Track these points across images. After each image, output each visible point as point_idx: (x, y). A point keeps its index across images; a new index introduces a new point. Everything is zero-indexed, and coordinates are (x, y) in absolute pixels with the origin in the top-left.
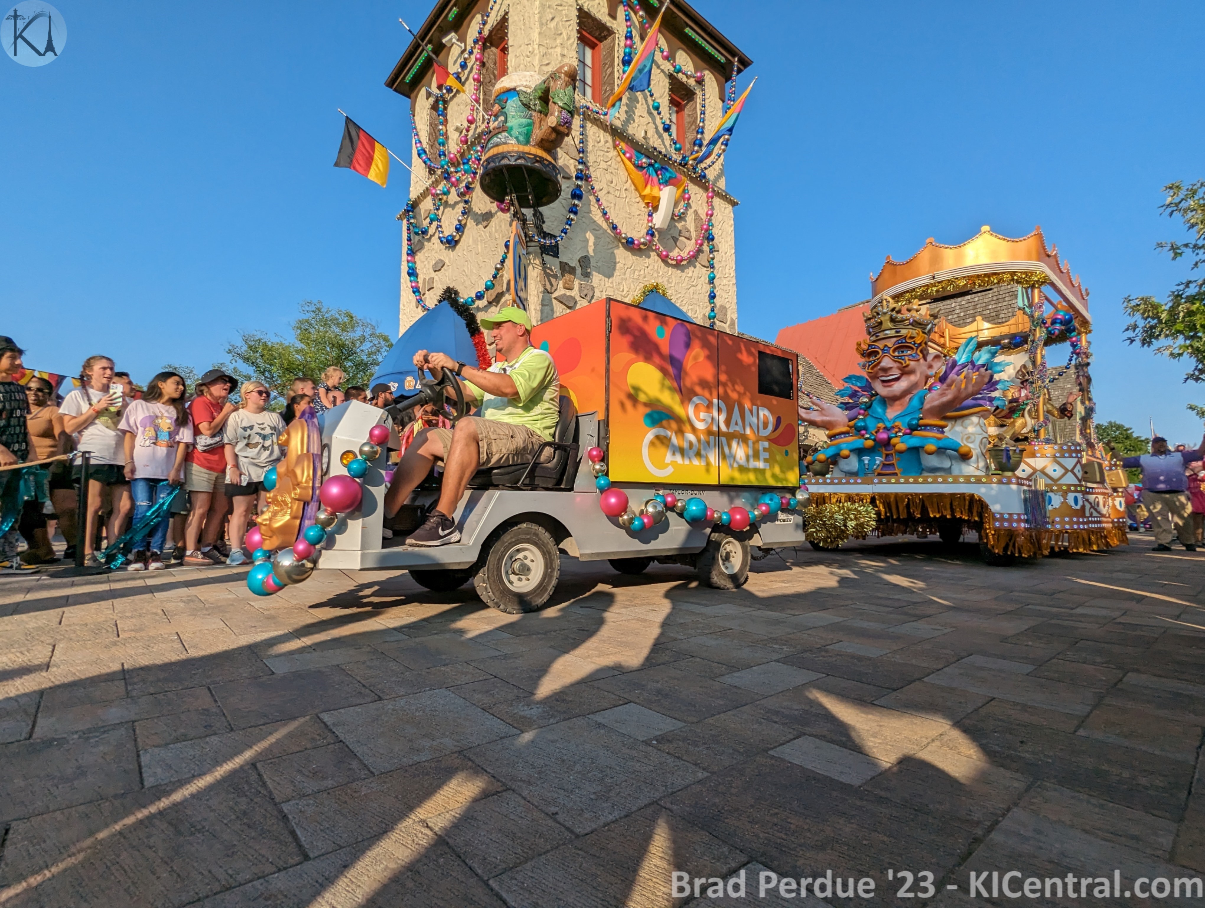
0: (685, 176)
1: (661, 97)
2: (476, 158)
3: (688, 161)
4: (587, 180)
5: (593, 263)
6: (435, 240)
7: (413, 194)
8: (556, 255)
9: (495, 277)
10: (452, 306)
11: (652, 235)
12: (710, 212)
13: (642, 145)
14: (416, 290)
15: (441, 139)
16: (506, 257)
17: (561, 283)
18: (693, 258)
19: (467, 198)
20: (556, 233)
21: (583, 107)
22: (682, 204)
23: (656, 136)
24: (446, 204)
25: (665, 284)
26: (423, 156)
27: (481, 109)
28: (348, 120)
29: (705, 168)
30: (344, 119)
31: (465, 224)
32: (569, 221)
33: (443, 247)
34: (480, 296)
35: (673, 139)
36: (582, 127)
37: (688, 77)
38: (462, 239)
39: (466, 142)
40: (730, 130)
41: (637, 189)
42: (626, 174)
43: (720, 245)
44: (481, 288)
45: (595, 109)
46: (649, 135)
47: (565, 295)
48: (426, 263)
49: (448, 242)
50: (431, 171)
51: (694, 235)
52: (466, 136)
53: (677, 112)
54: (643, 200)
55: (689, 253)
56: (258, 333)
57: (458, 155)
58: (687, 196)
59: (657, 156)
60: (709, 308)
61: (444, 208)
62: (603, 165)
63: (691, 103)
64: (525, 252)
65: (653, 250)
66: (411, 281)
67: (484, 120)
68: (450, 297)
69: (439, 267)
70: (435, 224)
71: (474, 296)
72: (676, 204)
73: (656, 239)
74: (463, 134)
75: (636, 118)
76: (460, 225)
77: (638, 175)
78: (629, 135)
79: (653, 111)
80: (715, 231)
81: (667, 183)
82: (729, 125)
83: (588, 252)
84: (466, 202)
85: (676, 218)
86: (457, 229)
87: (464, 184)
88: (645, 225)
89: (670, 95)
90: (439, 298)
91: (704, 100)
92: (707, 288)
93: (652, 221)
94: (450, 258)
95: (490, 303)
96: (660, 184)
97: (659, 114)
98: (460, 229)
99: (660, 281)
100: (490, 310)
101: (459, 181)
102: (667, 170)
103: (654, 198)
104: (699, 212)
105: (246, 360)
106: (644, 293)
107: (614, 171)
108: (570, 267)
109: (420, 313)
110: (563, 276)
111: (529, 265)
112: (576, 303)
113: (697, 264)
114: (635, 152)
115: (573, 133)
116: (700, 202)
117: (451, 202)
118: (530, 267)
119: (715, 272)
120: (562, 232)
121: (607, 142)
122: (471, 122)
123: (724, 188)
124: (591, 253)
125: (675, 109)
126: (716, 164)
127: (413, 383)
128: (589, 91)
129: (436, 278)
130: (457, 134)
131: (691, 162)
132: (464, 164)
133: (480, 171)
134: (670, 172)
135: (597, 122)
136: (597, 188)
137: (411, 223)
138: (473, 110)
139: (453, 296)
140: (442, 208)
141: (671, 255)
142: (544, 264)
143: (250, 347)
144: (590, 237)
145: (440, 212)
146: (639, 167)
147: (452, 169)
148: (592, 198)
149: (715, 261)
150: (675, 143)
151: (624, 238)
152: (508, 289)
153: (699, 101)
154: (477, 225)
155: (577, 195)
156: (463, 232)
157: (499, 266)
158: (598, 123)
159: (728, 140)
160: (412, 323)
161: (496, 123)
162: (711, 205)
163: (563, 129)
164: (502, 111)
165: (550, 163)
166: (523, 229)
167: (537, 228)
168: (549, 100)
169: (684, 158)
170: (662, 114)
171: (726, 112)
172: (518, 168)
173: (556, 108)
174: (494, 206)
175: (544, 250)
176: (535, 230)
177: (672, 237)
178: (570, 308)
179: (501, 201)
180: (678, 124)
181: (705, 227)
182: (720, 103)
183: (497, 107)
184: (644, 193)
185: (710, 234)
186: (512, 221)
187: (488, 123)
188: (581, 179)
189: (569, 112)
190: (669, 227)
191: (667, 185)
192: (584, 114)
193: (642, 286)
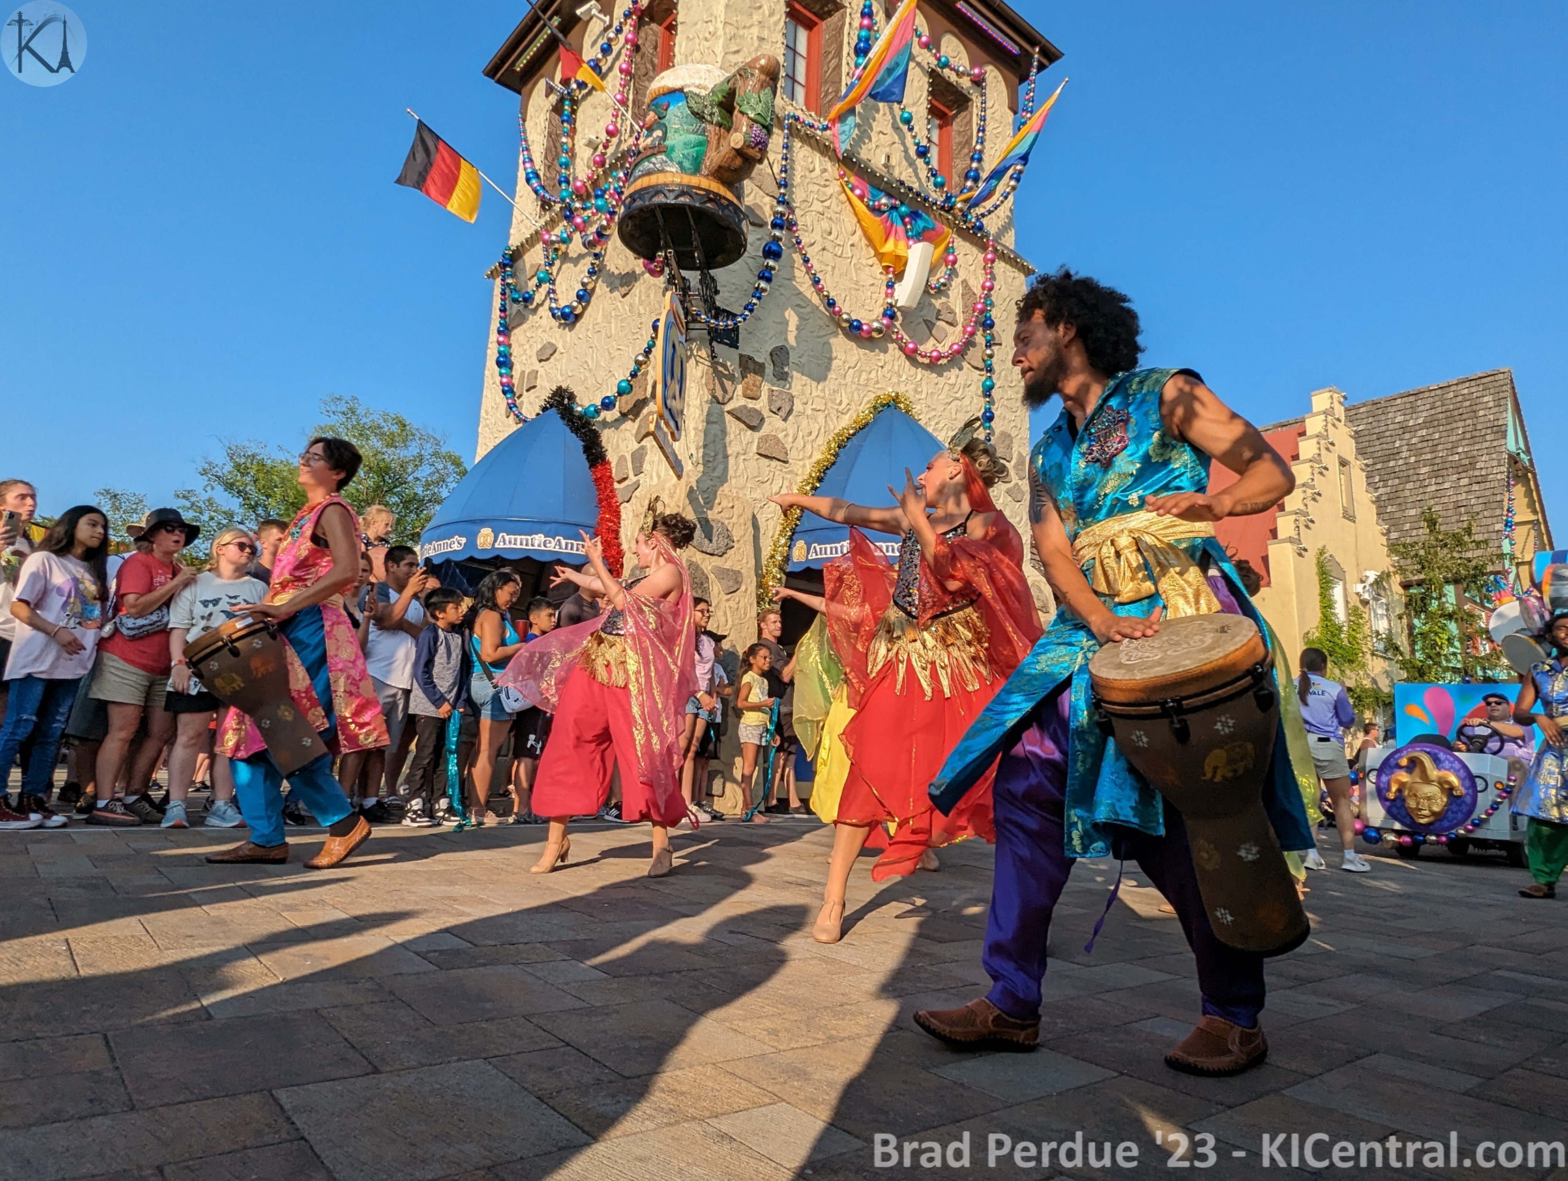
0: (950, 227)
1: (914, 104)
2: (615, 189)
3: (954, 204)
4: (789, 229)
5: (793, 358)
6: (544, 311)
7: (514, 241)
8: (734, 344)
9: (634, 375)
10: (563, 418)
11: (892, 317)
12: (988, 284)
13: (882, 177)
14: (508, 390)
15: (564, 158)
16: (654, 345)
17: (740, 388)
18: (957, 356)
19: (597, 250)
20: (737, 309)
21: (789, 117)
22: (943, 271)
23: (905, 163)
24: (565, 257)
25: (911, 395)
26: (534, 181)
27: (629, 115)
28: (421, 126)
29: (983, 215)
30: (416, 123)
31: (593, 289)
32: (758, 293)
33: (555, 323)
34: (607, 404)
35: (931, 170)
36: (786, 147)
37: (959, 74)
38: (586, 314)
39: (602, 164)
40: (1024, 158)
41: (871, 242)
42: (856, 220)
43: (1003, 336)
44: (611, 392)
45: (808, 120)
46: (893, 161)
47: (745, 407)
48: (527, 347)
49: (565, 316)
50: (546, 205)
51: (960, 318)
52: (603, 154)
53: (940, 127)
54: (881, 261)
55: (951, 347)
56: (252, 444)
57: (588, 184)
58: (951, 258)
59: (906, 195)
61: (562, 264)
62: (817, 206)
63: (963, 114)
64: (683, 338)
65: (893, 341)
66: (501, 375)
67: (632, 130)
68: (561, 403)
69: (547, 354)
70: (546, 287)
71: (599, 403)
72: (933, 270)
73: (897, 324)
74: (598, 152)
75: (873, 135)
76: (585, 290)
77: (874, 222)
78: (860, 161)
79: (901, 125)
80: (994, 313)
81: (921, 236)
82: (1022, 150)
83: (786, 340)
84: (596, 256)
85: (932, 292)
86: (580, 298)
87: (593, 229)
88: (881, 301)
89: (930, 102)
90: (543, 403)
91: (984, 110)
92: (980, 403)
93: (892, 295)
94: (565, 342)
95: (624, 415)
96: (908, 238)
97: (911, 129)
98: (585, 296)
99: (901, 389)
100: (623, 427)
101: (587, 223)
102: (920, 216)
103: (898, 257)
104: (971, 283)
105: (229, 486)
106: (875, 408)
107: (834, 216)
108: (755, 362)
109: (511, 426)
110: (743, 378)
111: (689, 358)
112: (762, 420)
113: (965, 364)
114: (869, 187)
115: (771, 156)
116: (972, 268)
117: (573, 254)
118: (692, 361)
119: (994, 377)
120: (745, 308)
121: (824, 171)
122: (611, 134)
123: (1012, 247)
124: (792, 340)
125: (937, 122)
126: (1002, 208)
127: (490, 539)
128: (800, 92)
129: (541, 372)
130: (589, 151)
131: (959, 205)
132: (597, 197)
133: (622, 210)
134: (925, 220)
135: (809, 140)
136: (805, 241)
137: (509, 284)
138: (616, 116)
139: (566, 401)
140: (557, 263)
141: (922, 348)
142: (713, 357)
143: (238, 466)
144: (792, 318)
145: (555, 269)
146: (876, 210)
147: (578, 205)
148: (797, 257)
149: (994, 360)
150: (934, 175)
151: (846, 321)
152: (653, 395)
153: (976, 109)
154: (611, 291)
155: (772, 252)
156: (588, 302)
157: (641, 358)
158: (813, 141)
159: (1020, 172)
160: (498, 441)
161: (649, 140)
162: (991, 273)
163: (754, 153)
164: (660, 123)
165: (731, 203)
166: (682, 302)
167: (706, 301)
168: (734, 108)
169: (948, 199)
170: (916, 129)
171: (1019, 129)
172: (681, 208)
173: (744, 121)
174: (638, 265)
175: (716, 336)
176: (701, 304)
177: (925, 321)
178: (752, 428)
179: (650, 257)
180: (940, 146)
181: (979, 306)
182: (1010, 116)
183: (651, 116)
184: (883, 250)
185: (987, 318)
186: (666, 289)
187: (637, 139)
188: (781, 227)
189: (764, 127)
190: (921, 305)
191: (919, 241)
192: (790, 127)
193: (872, 396)
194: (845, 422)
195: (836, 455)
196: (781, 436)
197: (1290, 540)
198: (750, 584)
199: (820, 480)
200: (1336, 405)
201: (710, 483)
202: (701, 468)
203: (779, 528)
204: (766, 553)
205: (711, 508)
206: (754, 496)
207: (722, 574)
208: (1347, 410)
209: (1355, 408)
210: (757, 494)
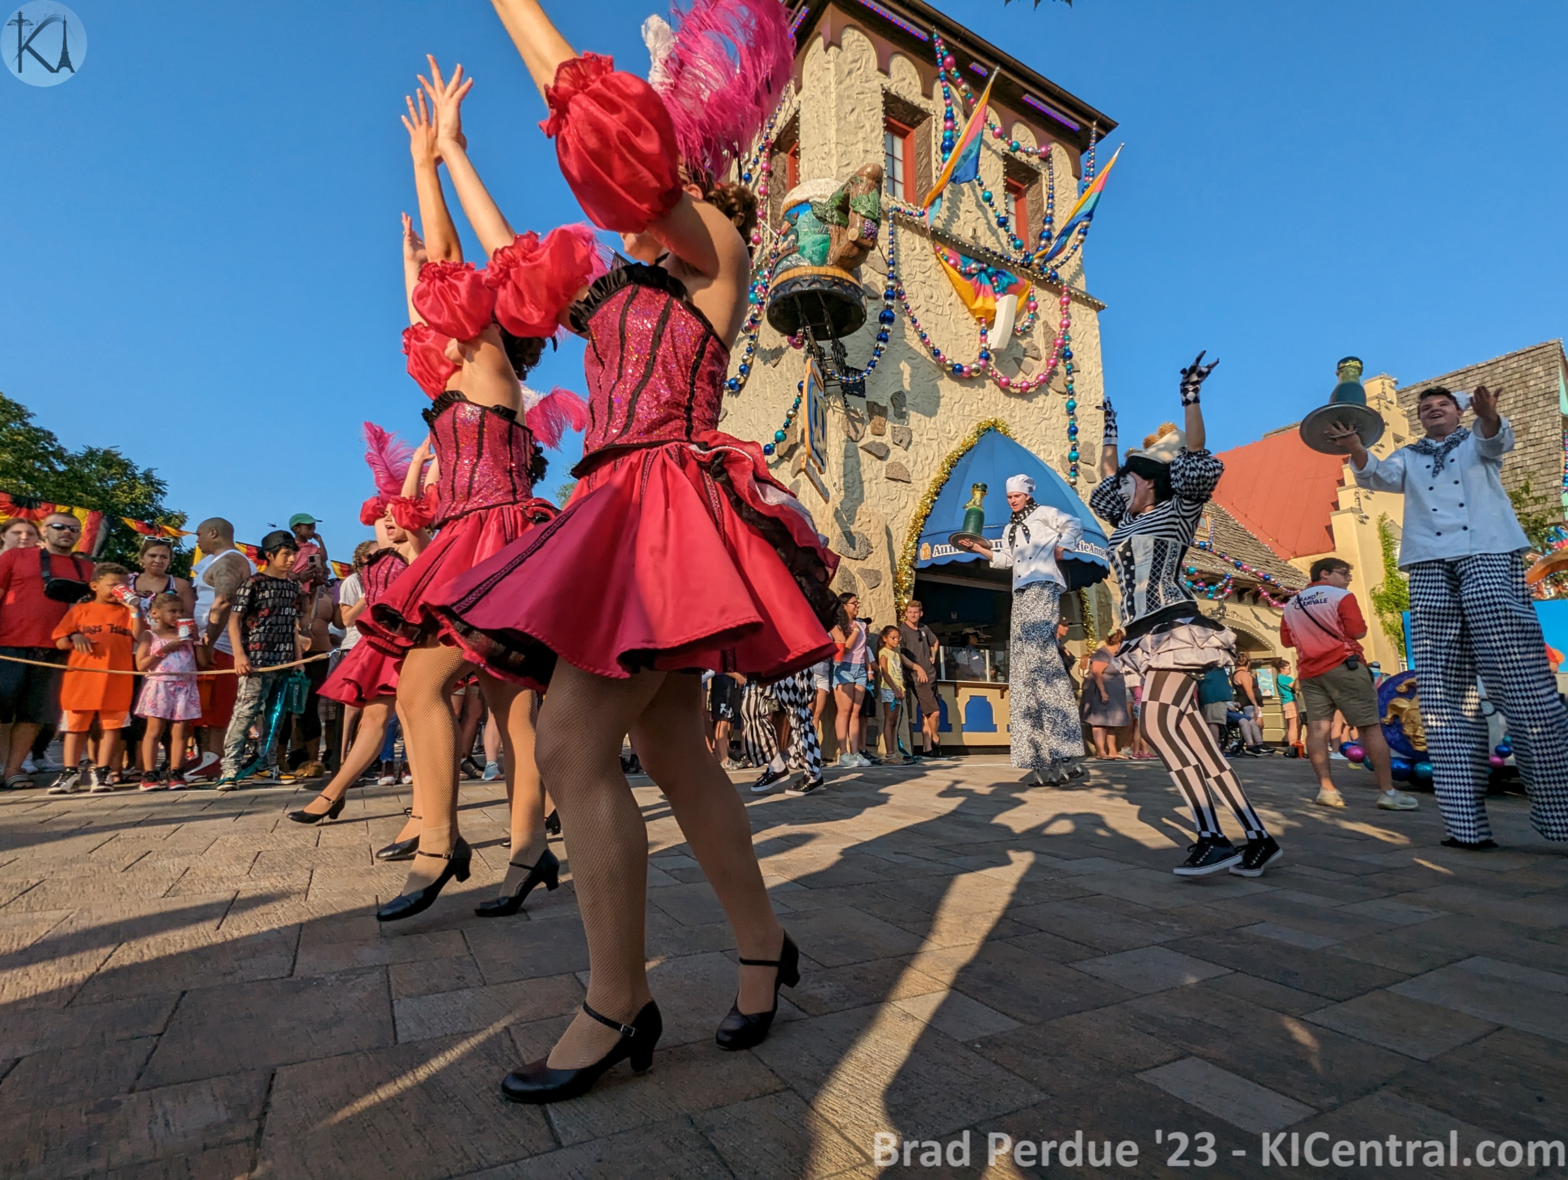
0: (1029, 279)
1: (993, 184)
2: (762, 285)
3: (1032, 260)
4: (899, 298)
5: (909, 399)
8: (862, 394)
9: (787, 426)
11: (987, 358)
12: (1065, 322)
13: (971, 247)
16: (800, 401)
17: (869, 427)
19: (752, 333)
20: (862, 366)
21: (892, 209)
22: (1026, 315)
23: (988, 233)
25: (1007, 420)
27: (768, 226)
29: (1057, 267)
31: (751, 364)
32: (878, 351)
35: (1010, 235)
36: (892, 233)
37: (1029, 154)
38: (748, 382)
40: (1090, 215)
41: (964, 302)
42: (951, 285)
43: (1081, 363)
44: (771, 440)
45: (908, 210)
46: (979, 233)
47: (874, 442)
51: (1044, 353)
53: (1016, 200)
54: (974, 315)
55: (1037, 378)
58: (1032, 304)
59: (991, 258)
60: (1069, 447)
62: (920, 277)
63: (1035, 186)
64: (822, 395)
65: (989, 378)
67: (771, 238)
72: (1018, 317)
73: (992, 363)
75: (961, 214)
76: (746, 365)
77: (966, 285)
78: (951, 237)
79: (983, 203)
80: (1073, 346)
81: (1005, 291)
82: (1087, 208)
83: (902, 386)
84: (752, 338)
85: (1019, 334)
86: (742, 371)
88: (977, 347)
89: (1006, 181)
91: (1052, 180)
92: (1066, 420)
93: (985, 341)
94: (734, 406)
95: (781, 458)
96: (996, 293)
97: (992, 205)
98: (746, 370)
99: (999, 416)
100: (781, 466)
102: (1004, 274)
103: (988, 311)
104: (1051, 323)
106: (978, 433)
107: (934, 283)
108: (880, 407)
110: (871, 419)
111: (827, 408)
112: (888, 451)
113: (1050, 390)
114: (960, 257)
115: (880, 243)
116: (1051, 311)
118: (830, 411)
119: (1076, 399)
120: (869, 365)
121: (924, 248)
123: (1084, 289)
124: (907, 387)
125: (1013, 196)
126: (1072, 259)
128: (900, 189)
131: (1036, 261)
133: (768, 300)
134: (1009, 277)
135: (911, 226)
136: (912, 306)
141: (1013, 381)
142: (847, 406)
144: (906, 368)
146: (967, 275)
148: (907, 320)
149: (1074, 385)
150: (1013, 240)
151: (951, 365)
152: (803, 440)
153: (1044, 182)
154: (764, 364)
155: (886, 318)
156: (748, 374)
157: (791, 413)
158: (913, 226)
159: (1087, 227)
161: (786, 244)
162: (1067, 313)
163: (867, 242)
164: (793, 229)
165: (852, 284)
166: (819, 366)
167: (837, 363)
168: (849, 209)
169: (1027, 257)
170: (996, 205)
171: (1083, 192)
172: (812, 294)
173: (858, 218)
174: (784, 341)
175: (847, 389)
176: (834, 365)
177: (1014, 359)
178: (881, 458)
179: (792, 334)
180: (1017, 215)
181: (1059, 342)
182: (1075, 182)
183: (786, 225)
184: (974, 307)
185: (1066, 351)
186: (807, 358)
187: (776, 244)
188: (892, 298)
189: (874, 220)
190: (1010, 346)
191: (1005, 294)
192: (894, 217)
193: (975, 424)
194: (955, 447)
195: (949, 473)
196: (903, 462)
197: (1352, 510)
198: (887, 580)
199: (937, 494)
200: (1388, 390)
201: (850, 504)
202: (842, 493)
203: (908, 534)
204: (898, 555)
205: (853, 524)
206: (886, 511)
207: (865, 573)
208: (1398, 393)
209: (1406, 390)
210: (888, 510)
